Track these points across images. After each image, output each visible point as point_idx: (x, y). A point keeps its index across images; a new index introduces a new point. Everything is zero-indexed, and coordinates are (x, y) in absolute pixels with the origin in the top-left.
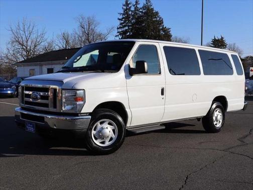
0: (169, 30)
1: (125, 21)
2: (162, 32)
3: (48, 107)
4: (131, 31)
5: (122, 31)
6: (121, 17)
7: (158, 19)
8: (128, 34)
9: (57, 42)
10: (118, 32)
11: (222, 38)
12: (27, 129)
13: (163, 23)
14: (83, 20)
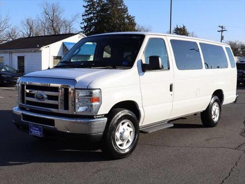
0: (134, 18)
1: (90, 8)
2: (126, 20)
3: (58, 108)
4: (96, 19)
5: (87, 19)
6: (86, 4)
7: (123, 7)
8: (94, 21)
9: (21, 28)
10: (83, 19)
11: (184, 27)
12: (31, 132)
13: (127, 11)
14: (47, 6)
